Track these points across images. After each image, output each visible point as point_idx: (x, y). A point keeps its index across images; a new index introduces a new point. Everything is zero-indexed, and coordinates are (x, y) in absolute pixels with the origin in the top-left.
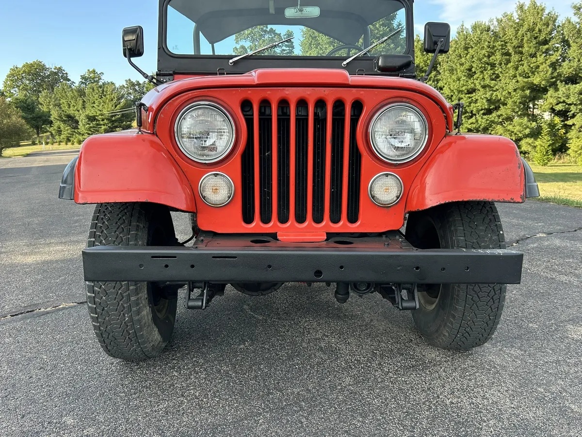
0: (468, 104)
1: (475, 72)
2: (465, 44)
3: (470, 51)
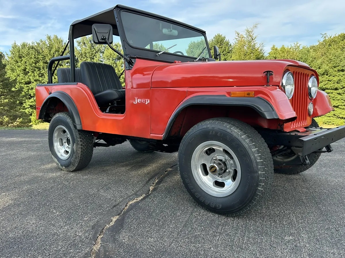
0: (27, 90)
1: (28, 72)
2: (19, 55)
3: (23, 59)
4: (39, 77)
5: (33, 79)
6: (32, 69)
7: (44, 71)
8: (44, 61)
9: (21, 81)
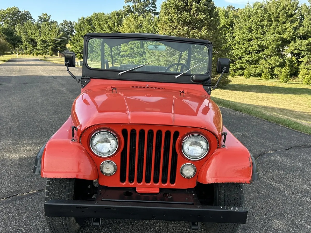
2: (249, 14)
3: (251, 18)
4: (262, 34)
5: (255, 36)
6: (256, 27)
7: (266, 29)
8: (269, 19)
9: (245, 38)
